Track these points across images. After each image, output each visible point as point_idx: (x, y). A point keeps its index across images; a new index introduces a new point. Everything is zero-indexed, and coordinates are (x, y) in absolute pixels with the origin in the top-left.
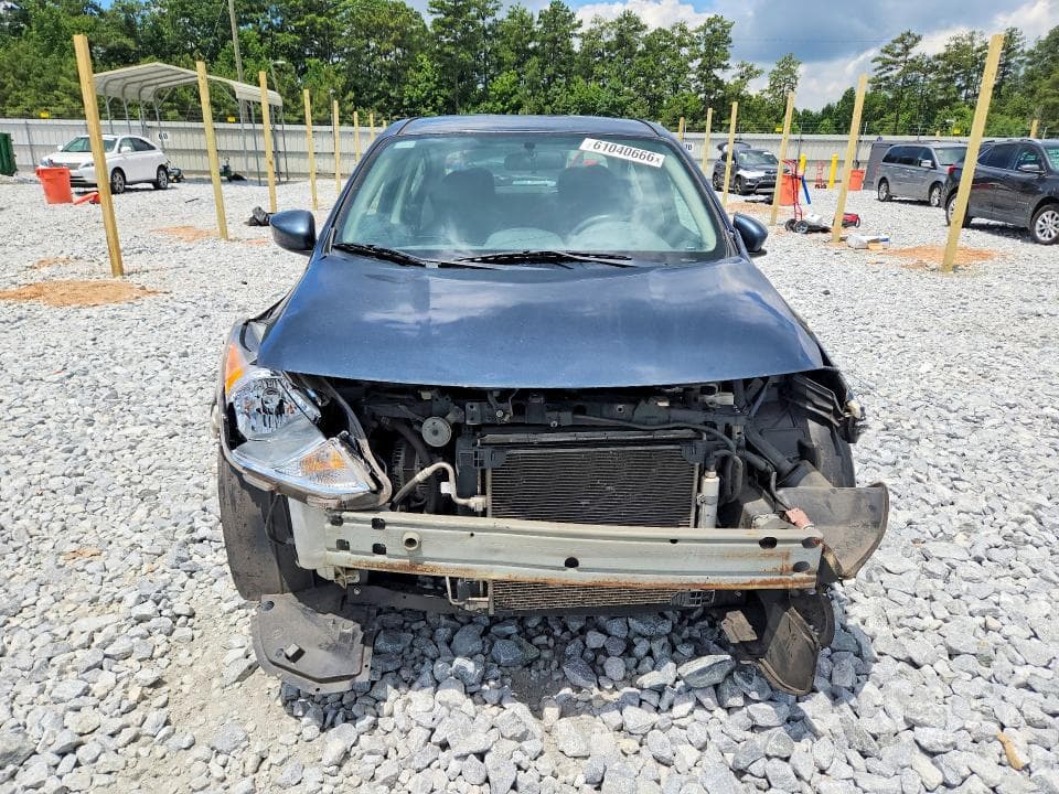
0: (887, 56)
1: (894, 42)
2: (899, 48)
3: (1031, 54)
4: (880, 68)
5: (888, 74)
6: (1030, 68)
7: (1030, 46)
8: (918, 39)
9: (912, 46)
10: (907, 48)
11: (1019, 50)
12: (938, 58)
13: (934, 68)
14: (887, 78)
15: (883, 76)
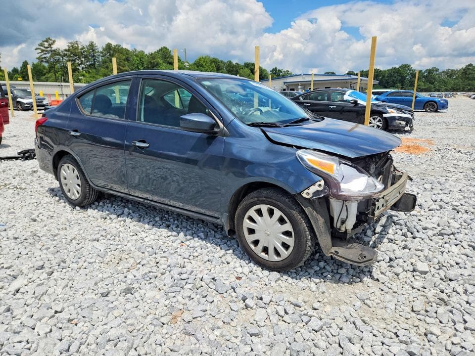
0: (42, 48)
1: (44, 41)
2: (46, 44)
3: (101, 53)
4: (40, 53)
5: (45, 56)
6: (103, 58)
7: (101, 50)
8: (54, 42)
9: (52, 44)
10: (50, 45)
11: (97, 51)
12: (66, 50)
13: (65, 55)
14: (45, 58)
15: (43, 56)
